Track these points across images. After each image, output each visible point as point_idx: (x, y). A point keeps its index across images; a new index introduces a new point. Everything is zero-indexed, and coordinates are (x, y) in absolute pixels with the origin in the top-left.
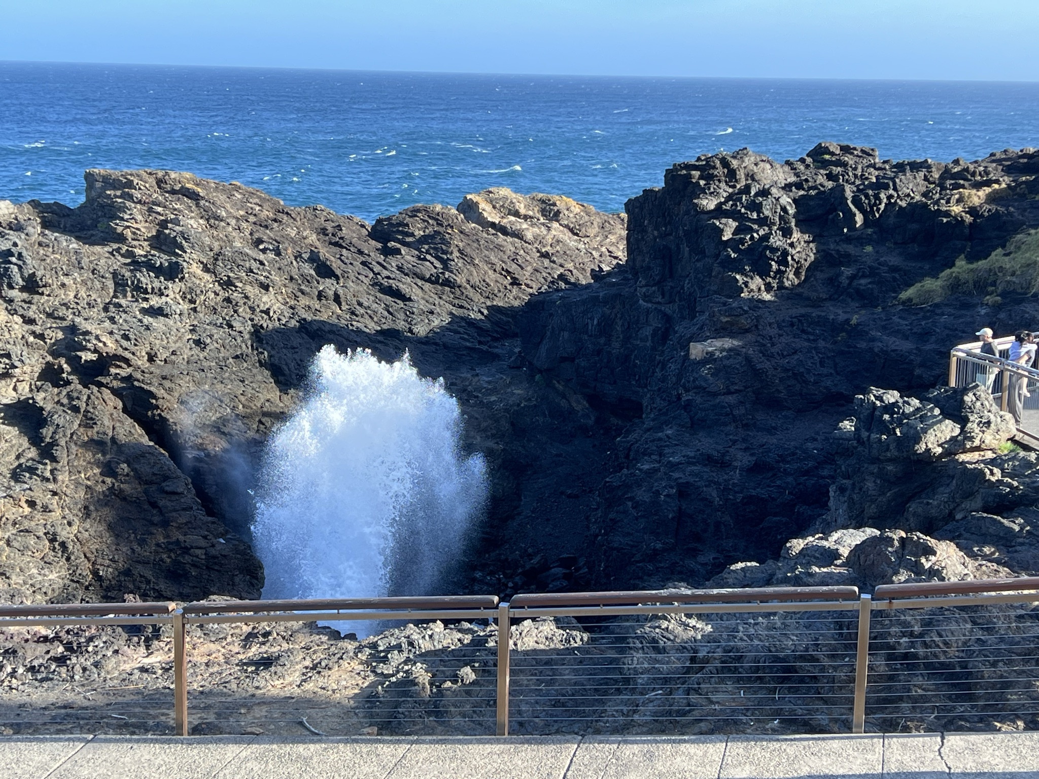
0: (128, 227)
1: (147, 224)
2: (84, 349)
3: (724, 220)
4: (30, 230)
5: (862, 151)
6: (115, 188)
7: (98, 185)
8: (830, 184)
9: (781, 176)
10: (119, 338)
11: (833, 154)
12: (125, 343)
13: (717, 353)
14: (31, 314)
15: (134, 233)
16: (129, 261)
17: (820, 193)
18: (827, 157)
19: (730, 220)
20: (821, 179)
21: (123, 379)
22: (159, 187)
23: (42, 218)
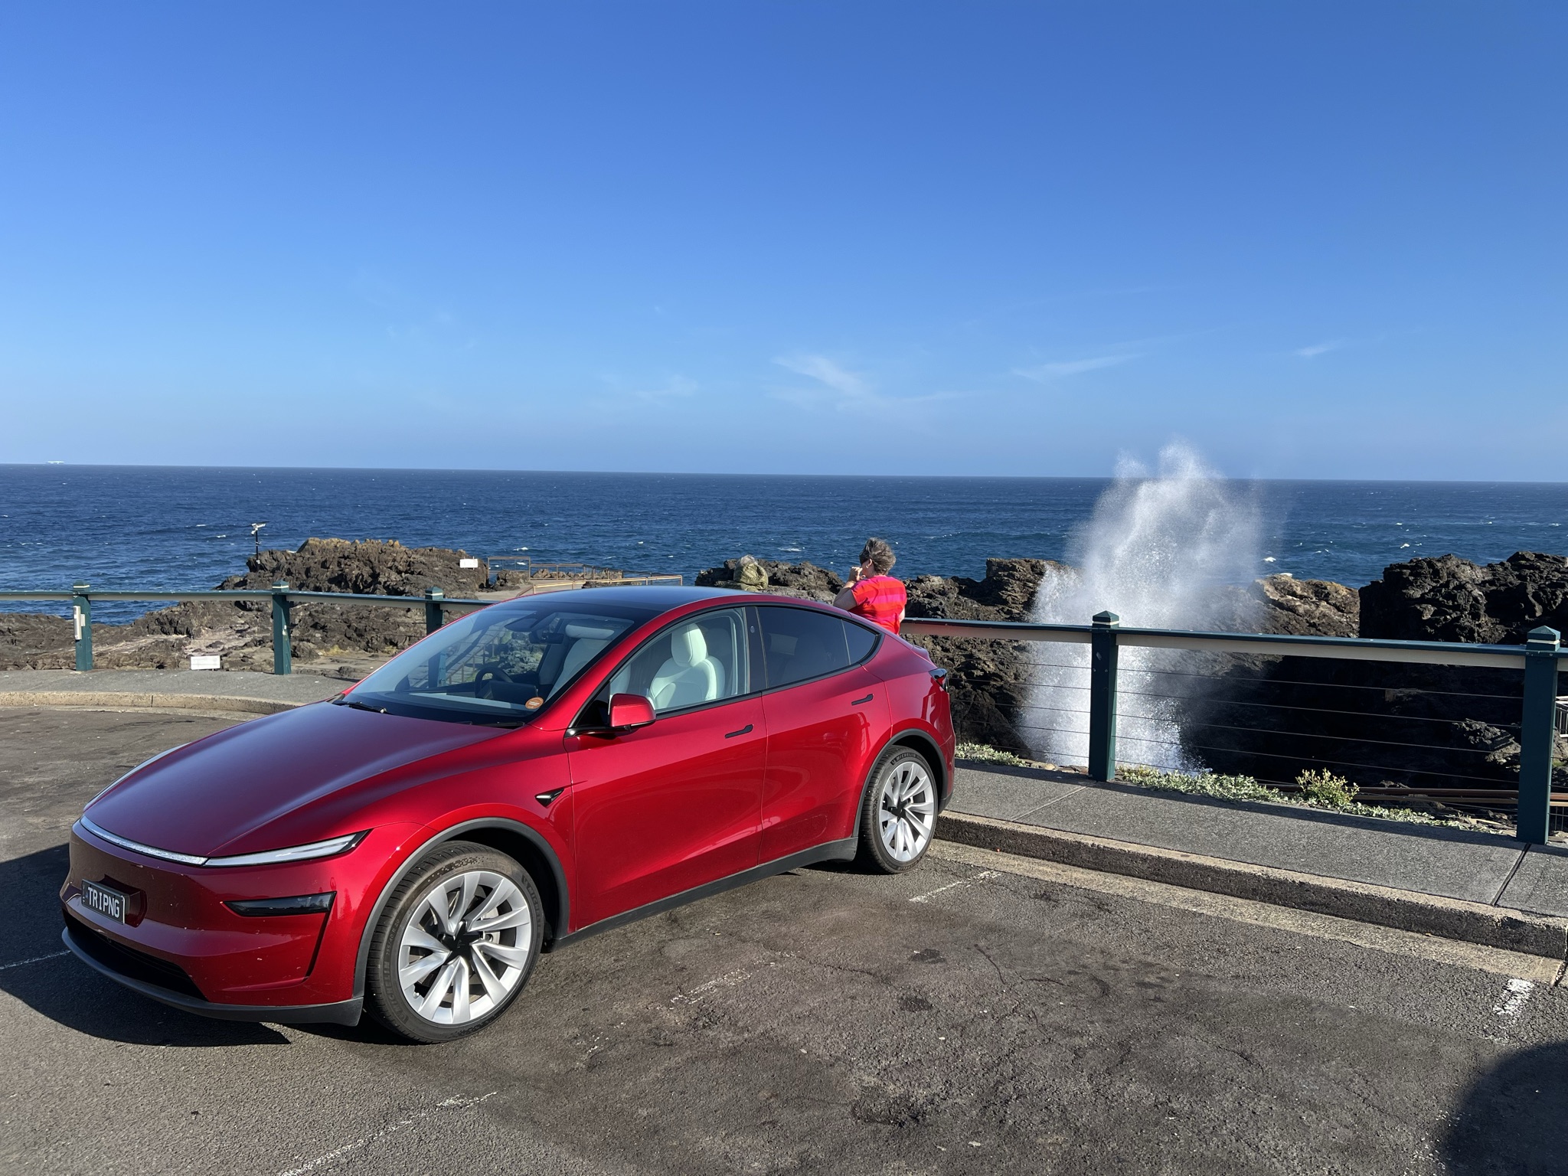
0: (1010, 595)
1: (1022, 594)
2: (977, 668)
3: (1424, 606)
4: (951, 595)
5: (1554, 559)
6: (1004, 571)
7: (994, 568)
8: (1517, 582)
9: (1480, 575)
10: (997, 663)
11: (1528, 560)
12: (1001, 667)
13: (1405, 698)
14: (947, 646)
15: (1013, 599)
16: (1008, 616)
17: (1508, 589)
18: (1523, 562)
19: (1430, 606)
20: (1511, 578)
21: (998, 688)
22: (1032, 570)
23: (960, 588)
